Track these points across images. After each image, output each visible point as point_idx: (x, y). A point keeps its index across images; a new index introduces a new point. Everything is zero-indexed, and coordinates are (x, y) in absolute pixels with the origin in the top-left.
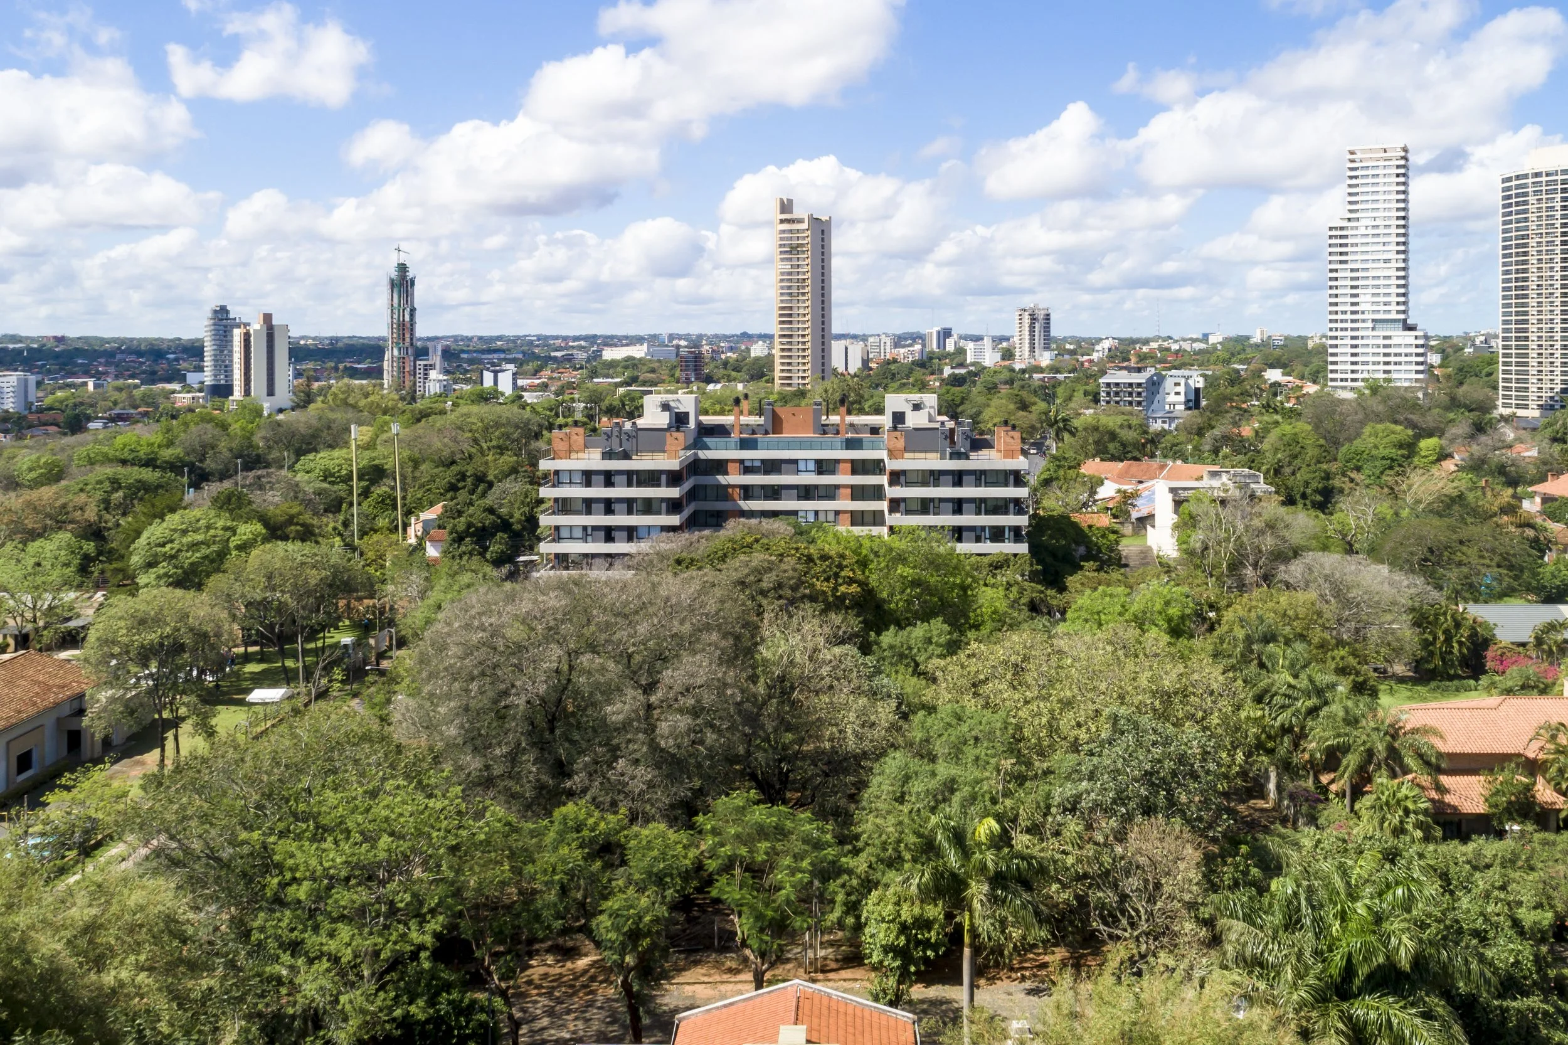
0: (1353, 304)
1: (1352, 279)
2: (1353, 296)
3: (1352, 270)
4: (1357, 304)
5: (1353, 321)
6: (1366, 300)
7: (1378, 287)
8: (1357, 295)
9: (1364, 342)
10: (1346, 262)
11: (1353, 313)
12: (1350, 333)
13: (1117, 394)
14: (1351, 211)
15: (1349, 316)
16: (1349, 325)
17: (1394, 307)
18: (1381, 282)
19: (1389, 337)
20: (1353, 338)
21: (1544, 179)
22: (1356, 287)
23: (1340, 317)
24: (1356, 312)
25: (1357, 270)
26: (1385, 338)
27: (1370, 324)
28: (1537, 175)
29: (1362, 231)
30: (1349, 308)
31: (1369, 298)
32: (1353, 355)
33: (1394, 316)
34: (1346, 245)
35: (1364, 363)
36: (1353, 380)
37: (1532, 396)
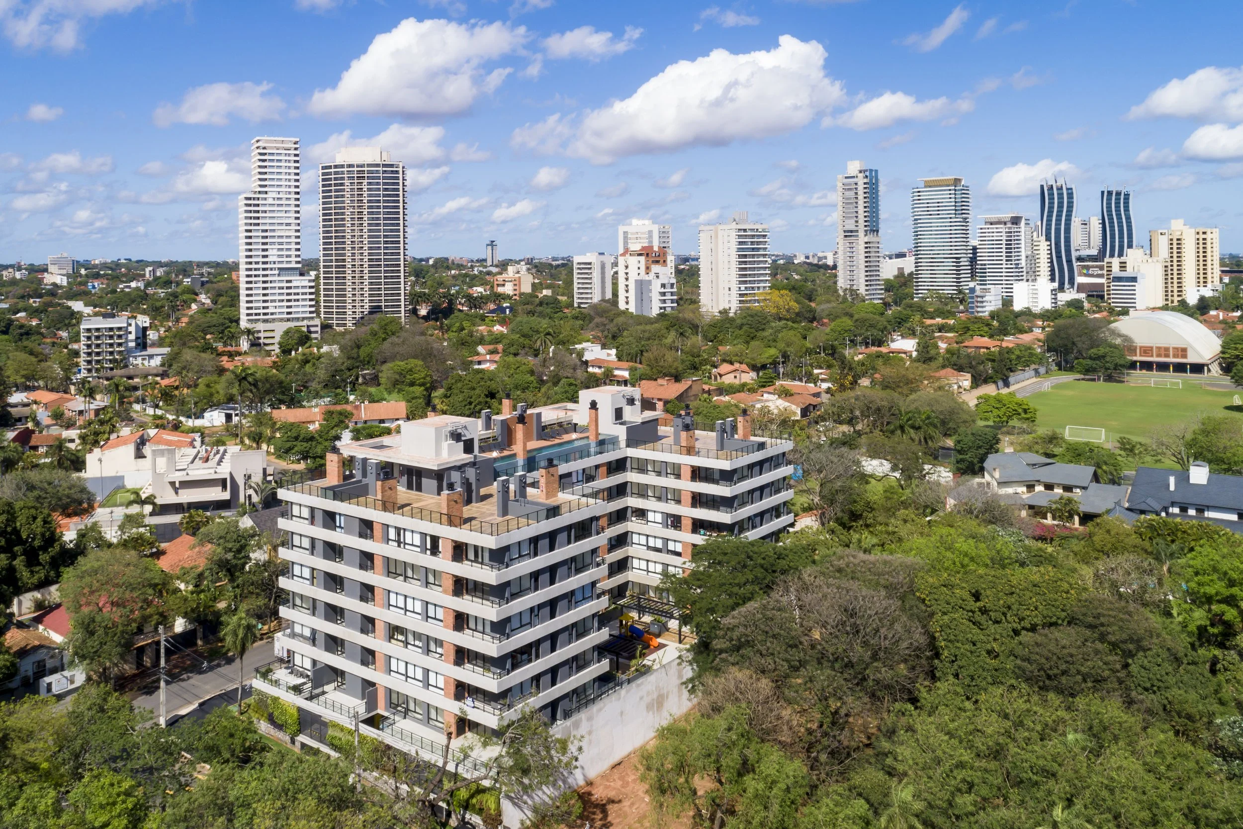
0: (264, 256)
1: (263, 237)
2: (263, 250)
3: (263, 231)
4: (266, 256)
5: (264, 269)
6: (273, 254)
7: (281, 244)
8: (267, 250)
9: (273, 285)
10: (258, 224)
11: (264, 263)
12: (261, 279)
13: (98, 338)
14: (261, 186)
15: (261, 266)
16: (261, 272)
17: (294, 259)
18: (284, 240)
19: (290, 281)
20: (264, 282)
21: (356, 169)
22: (266, 244)
23: (254, 266)
24: (266, 263)
25: (266, 231)
26: (288, 281)
27: (277, 272)
28: (350, 166)
29: (270, 201)
30: (261, 260)
31: (275, 252)
32: (264, 295)
33: (294, 265)
34: (258, 212)
35: (272, 301)
36: (265, 314)
37: (349, 318)
